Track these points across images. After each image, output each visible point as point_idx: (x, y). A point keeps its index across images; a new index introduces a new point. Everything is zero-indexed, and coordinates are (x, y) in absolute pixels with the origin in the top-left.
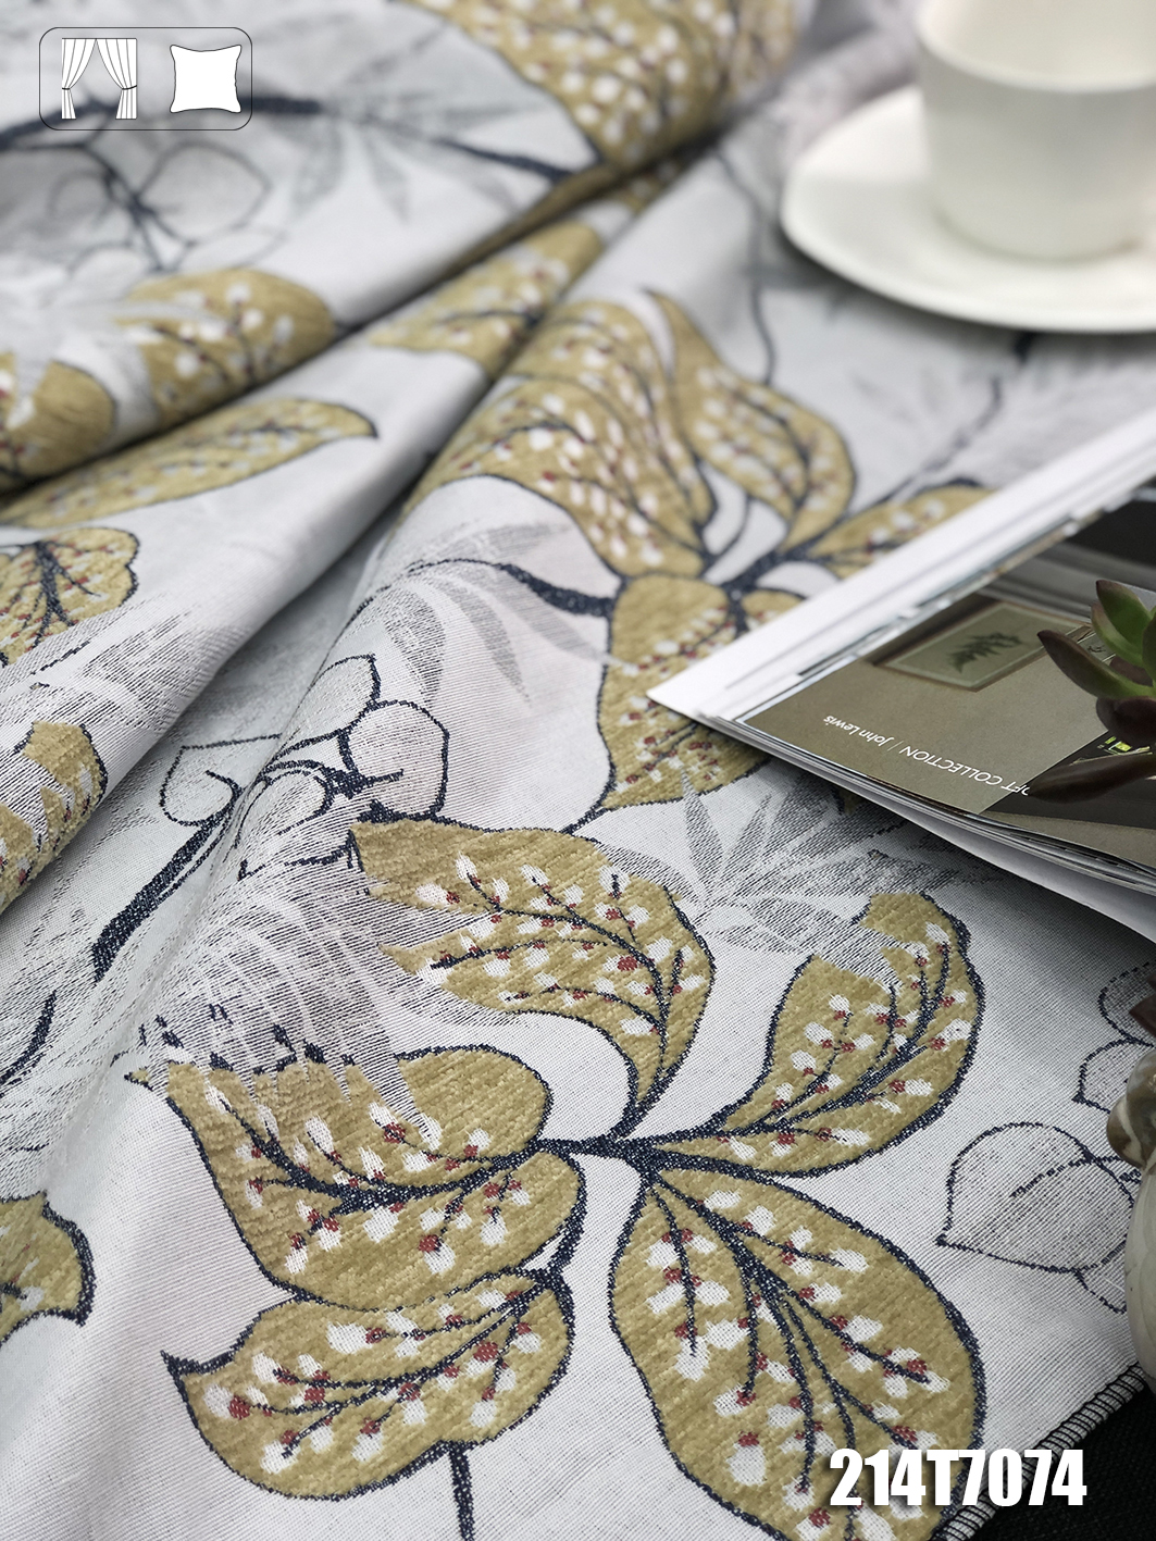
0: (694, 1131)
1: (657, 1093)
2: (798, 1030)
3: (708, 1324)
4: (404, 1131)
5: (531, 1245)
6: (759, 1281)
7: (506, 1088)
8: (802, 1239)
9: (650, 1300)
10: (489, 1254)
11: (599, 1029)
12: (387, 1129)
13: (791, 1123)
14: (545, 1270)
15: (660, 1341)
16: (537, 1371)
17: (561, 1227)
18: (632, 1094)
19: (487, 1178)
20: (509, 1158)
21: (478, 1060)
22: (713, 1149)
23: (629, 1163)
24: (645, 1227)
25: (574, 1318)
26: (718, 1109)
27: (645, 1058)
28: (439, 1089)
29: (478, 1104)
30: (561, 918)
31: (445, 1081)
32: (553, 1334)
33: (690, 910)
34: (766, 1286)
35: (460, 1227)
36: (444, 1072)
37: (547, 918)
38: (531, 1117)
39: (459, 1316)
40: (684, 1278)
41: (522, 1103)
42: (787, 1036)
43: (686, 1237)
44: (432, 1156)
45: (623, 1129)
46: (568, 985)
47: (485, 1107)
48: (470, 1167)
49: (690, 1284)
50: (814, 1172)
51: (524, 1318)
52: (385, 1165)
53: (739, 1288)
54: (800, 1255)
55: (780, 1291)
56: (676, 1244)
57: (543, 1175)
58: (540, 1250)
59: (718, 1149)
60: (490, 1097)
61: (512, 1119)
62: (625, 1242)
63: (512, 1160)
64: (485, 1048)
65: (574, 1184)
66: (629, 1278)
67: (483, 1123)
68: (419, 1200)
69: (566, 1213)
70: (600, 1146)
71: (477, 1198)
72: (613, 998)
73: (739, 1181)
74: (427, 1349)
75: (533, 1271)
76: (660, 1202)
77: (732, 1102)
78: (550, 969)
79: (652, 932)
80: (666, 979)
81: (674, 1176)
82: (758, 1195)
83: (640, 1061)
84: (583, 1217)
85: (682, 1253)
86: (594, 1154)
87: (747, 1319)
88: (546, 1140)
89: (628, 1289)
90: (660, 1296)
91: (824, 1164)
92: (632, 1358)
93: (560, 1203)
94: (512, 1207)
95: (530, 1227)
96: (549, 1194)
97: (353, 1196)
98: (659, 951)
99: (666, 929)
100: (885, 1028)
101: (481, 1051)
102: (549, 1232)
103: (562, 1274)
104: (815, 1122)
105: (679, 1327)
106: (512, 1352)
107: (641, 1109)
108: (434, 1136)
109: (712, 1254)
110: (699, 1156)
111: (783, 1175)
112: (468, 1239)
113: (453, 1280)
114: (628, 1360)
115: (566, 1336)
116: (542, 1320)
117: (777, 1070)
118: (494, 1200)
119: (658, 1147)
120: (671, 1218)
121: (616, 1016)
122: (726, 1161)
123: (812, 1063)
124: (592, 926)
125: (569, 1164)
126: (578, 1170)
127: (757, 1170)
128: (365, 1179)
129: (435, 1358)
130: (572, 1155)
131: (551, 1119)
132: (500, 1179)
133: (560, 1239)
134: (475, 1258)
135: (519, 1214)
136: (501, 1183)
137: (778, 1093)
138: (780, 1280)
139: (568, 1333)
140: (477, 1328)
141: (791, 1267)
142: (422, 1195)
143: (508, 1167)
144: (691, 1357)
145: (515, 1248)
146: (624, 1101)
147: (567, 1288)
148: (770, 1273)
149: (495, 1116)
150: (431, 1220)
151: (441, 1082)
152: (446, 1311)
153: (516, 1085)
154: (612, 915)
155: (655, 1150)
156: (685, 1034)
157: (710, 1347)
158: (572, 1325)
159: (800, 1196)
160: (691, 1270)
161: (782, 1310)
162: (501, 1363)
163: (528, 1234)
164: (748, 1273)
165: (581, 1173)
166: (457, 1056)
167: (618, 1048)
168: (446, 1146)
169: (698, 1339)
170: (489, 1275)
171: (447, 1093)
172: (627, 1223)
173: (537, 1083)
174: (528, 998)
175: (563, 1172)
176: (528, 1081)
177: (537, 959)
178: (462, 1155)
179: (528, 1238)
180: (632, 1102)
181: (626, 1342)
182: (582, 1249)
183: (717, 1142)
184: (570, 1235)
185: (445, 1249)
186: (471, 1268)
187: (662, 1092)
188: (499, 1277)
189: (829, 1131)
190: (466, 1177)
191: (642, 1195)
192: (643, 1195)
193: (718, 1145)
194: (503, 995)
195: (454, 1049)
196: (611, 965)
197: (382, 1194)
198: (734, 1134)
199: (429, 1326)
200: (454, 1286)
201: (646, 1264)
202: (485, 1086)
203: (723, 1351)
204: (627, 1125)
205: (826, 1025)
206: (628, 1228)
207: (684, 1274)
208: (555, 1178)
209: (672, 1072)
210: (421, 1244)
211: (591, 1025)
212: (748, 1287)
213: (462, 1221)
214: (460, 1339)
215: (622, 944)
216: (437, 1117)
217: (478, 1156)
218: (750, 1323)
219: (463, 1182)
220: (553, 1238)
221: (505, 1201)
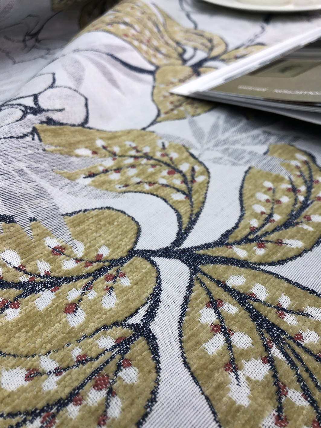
0: (214, 243)
1: (192, 226)
2: (252, 196)
3: (243, 361)
4: (64, 249)
5: (131, 309)
6: (268, 331)
7: (118, 225)
8: (285, 302)
9: (204, 345)
10: (106, 314)
11: (162, 198)
12: (54, 249)
13: (261, 237)
14: (140, 324)
15: (216, 375)
16: (136, 400)
17: (148, 299)
18: (180, 226)
19: (107, 271)
20: (119, 260)
21: (105, 214)
22: (225, 252)
23: (183, 261)
24: (196, 299)
25: (159, 356)
26: (223, 231)
27: (184, 210)
28: (84, 228)
29: (104, 233)
30: (141, 157)
31: (88, 224)
32: (147, 369)
33: (196, 153)
34: (273, 333)
35: (90, 298)
36: (88, 220)
37: (136, 157)
38: (131, 239)
39: (85, 355)
40: (223, 330)
41: (126, 232)
42: (248, 198)
43: (219, 304)
44: (78, 260)
45: (177, 243)
46: (146, 181)
47: (107, 235)
48: (98, 265)
49: (227, 334)
50: (281, 262)
51: (127, 356)
52: (51, 267)
53: (257, 336)
54: (287, 312)
55: (282, 337)
56: (214, 308)
57: (137, 269)
58: (136, 312)
59: (228, 252)
60: (110, 230)
61: (121, 240)
62: (185, 308)
63: (120, 262)
64: (109, 208)
65: (154, 274)
66: (190, 330)
67: (106, 242)
68: (69, 284)
69: (150, 291)
70: (166, 253)
71: (101, 282)
72: (167, 186)
73: (242, 269)
74: (63, 383)
75: (133, 325)
76: (202, 283)
77: (229, 228)
78: (138, 175)
79: (181, 161)
80: (189, 178)
81: (208, 268)
82: (255, 277)
83: (182, 211)
84: (160, 293)
85: (219, 314)
86: (164, 257)
87: (266, 357)
88: (138, 250)
89: (191, 338)
90: (211, 342)
91: (284, 258)
92: (200, 387)
93: (147, 285)
94: (120, 287)
95: (130, 298)
96: (141, 280)
97: (31, 286)
98: (185, 167)
99: (186, 159)
100: (292, 194)
101: (106, 210)
102: (142, 301)
103: (150, 327)
104: (274, 237)
105: (226, 365)
106: (118, 382)
107: (185, 233)
108: (80, 250)
109: (237, 314)
110: (219, 256)
111: (265, 265)
112: (94, 305)
113: (83, 330)
114: (197, 389)
115: (155, 370)
116: (139, 358)
117: (247, 213)
118: (110, 283)
119: (197, 252)
120: (209, 293)
121: (169, 193)
122: (233, 259)
123: (263, 209)
124: (155, 160)
125: (151, 263)
126: (156, 266)
127: (251, 263)
128: (40, 276)
129: (67, 390)
130: (152, 258)
131: (140, 240)
132: (114, 271)
133: (147, 306)
134: (97, 316)
135: (124, 291)
136: (114, 273)
137: (251, 223)
138: (281, 329)
139: (156, 368)
140: (96, 364)
141: (285, 320)
142: (70, 281)
143: (118, 265)
144: (238, 387)
145: (121, 311)
146: (176, 229)
147: (153, 336)
148: (273, 325)
149: (112, 239)
150: (73, 295)
151: (86, 224)
152: (77, 352)
153: (123, 224)
154: (163, 155)
155: (195, 254)
156: (201, 199)
157: (248, 379)
158: (158, 362)
159: (277, 276)
160: (226, 325)
161: (287, 350)
162: (111, 393)
163: (129, 302)
164: (260, 326)
165: (157, 268)
166: (95, 213)
167: (171, 206)
168: (86, 255)
169: (239, 372)
170: (105, 327)
171: (89, 229)
172: (185, 296)
173: (133, 223)
174: (128, 187)
175: (148, 267)
176: (129, 221)
177: (132, 172)
178: (94, 259)
179: (129, 305)
180: (180, 230)
181: (195, 375)
182: (161, 311)
183: (226, 248)
184: (153, 303)
185: (80, 311)
186: (94, 322)
187: (194, 225)
188: (111, 328)
189: (281, 240)
190: (95, 271)
191: (191, 280)
192: (193, 279)
193: (227, 250)
194: (117, 187)
195: (93, 210)
196: (165, 173)
197: (48, 283)
198: (234, 244)
199: (64, 365)
200: (83, 334)
201: (199, 321)
202: (107, 225)
203: (256, 382)
204: (179, 241)
205: (265, 193)
206: (186, 299)
207: (223, 328)
208: (144, 271)
209: (198, 215)
210: (66, 309)
211: (157, 196)
212: (262, 335)
213: (92, 295)
214: (85, 373)
215: (168, 165)
216: (82, 241)
217: (103, 259)
218: (269, 360)
219: (93, 273)
220: (143, 305)
221: (116, 284)
